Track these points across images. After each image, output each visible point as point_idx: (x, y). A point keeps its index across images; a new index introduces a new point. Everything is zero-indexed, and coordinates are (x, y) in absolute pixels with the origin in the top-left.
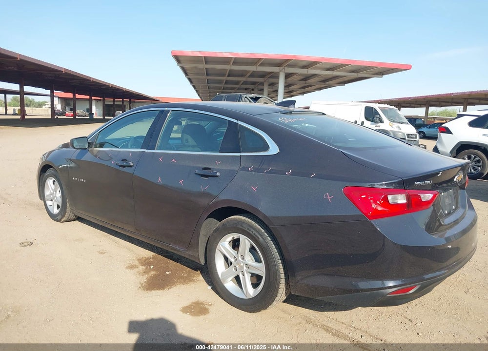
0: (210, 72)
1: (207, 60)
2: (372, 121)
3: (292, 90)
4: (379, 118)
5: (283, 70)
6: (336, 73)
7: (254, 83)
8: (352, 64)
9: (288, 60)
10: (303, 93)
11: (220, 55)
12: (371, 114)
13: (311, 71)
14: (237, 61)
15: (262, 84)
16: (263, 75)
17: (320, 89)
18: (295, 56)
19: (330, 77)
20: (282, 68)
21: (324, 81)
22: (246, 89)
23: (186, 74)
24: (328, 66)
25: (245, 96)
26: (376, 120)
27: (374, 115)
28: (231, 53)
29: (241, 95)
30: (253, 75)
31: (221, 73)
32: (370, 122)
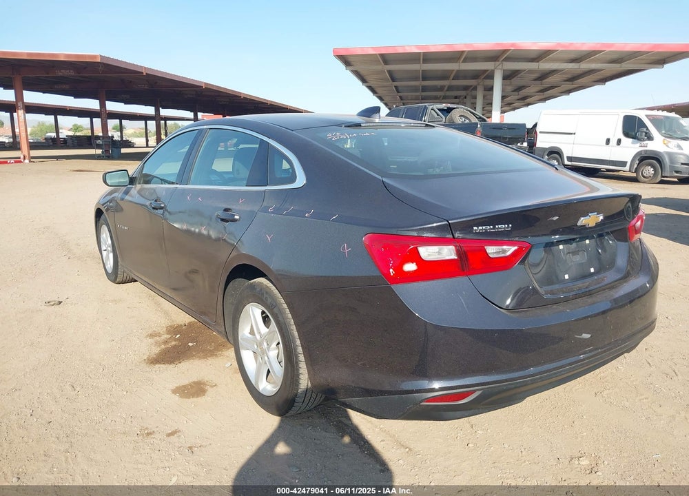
0: (396, 76)
1: (385, 58)
2: (634, 137)
3: (526, 94)
4: (646, 133)
5: (500, 67)
6: (585, 66)
7: (466, 88)
8: (608, 50)
9: (505, 51)
10: (544, 100)
11: (401, 51)
12: (633, 127)
13: (545, 66)
14: (428, 57)
15: (475, 88)
16: (476, 75)
17: (568, 92)
18: (513, 45)
19: (581, 72)
20: (497, 63)
21: (572, 79)
22: (456, 98)
23: (364, 80)
24: (573, 56)
25: (431, 107)
26: (641, 135)
27: (639, 128)
28: (417, 47)
29: (425, 106)
30: (459, 75)
31: (413, 76)
32: (631, 140)
